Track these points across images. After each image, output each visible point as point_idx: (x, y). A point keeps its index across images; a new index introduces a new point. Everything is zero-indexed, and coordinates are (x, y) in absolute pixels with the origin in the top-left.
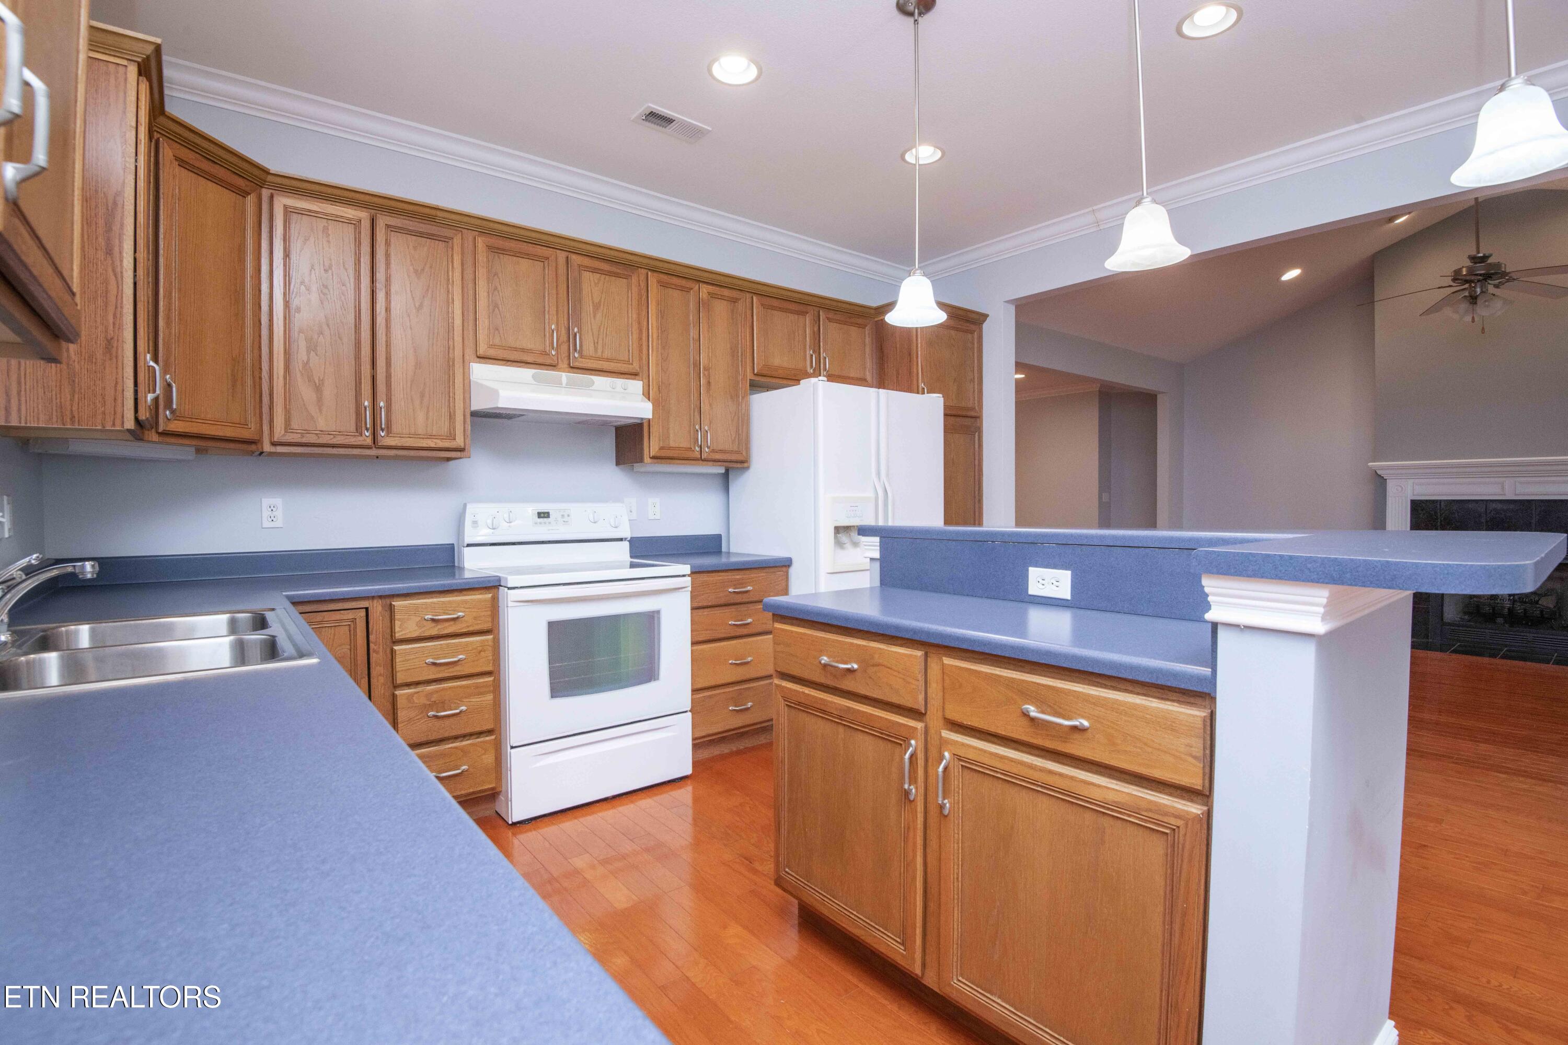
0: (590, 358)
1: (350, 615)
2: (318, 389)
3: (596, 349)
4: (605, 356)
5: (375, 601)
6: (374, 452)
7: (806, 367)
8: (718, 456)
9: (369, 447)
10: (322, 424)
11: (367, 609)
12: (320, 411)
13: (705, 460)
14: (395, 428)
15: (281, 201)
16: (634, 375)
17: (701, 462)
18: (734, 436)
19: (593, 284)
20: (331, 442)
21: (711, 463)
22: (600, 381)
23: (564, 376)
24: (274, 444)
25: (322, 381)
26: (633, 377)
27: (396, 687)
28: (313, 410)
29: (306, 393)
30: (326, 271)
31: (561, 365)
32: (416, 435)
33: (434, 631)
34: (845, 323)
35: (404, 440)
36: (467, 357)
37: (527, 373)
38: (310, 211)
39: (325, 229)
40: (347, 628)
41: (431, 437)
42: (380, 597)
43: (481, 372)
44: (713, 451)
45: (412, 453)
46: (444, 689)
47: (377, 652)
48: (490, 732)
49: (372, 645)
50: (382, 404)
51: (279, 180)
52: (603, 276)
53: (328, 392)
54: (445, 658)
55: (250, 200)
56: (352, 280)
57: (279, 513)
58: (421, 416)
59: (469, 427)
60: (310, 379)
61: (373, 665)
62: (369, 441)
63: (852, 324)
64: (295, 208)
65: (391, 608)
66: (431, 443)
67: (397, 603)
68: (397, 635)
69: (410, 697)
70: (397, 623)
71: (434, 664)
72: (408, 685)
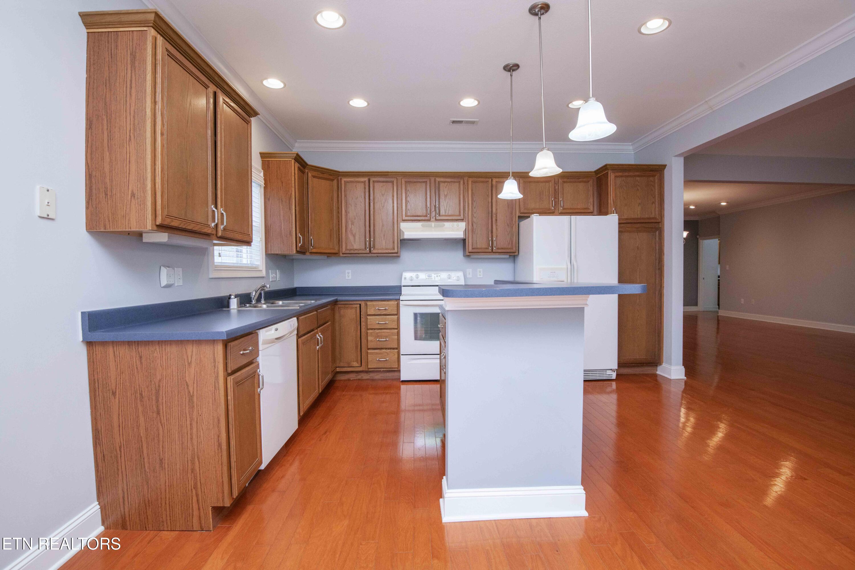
0: (443, 216)
1: (355, 306)
2: (354, 236)
3: (445, 212)
4: (449, 214)
5: (363, 302)
6: (370, 255)
7: (550, 207)
8: (500, 251)
9: (369, 254)
10: (355, 247)
11: (360, 304)
12: (355, 243)
13: (494, 253)
14: (376, 247)
15: (344, 180)
16: (462, 220)
17: (492, 253)
18: (509, 241)
19: (444, 188)
20: (358, 252)
21: (498, 254)
22: (447, 224)
23: (433, 224)
24: (343, 254)
25: (355, 233)
26: (462, 221)
27: (368, 329)
28: (353, 243)
29: (351, 238)
30: (356, 199)
31: (432, 220)
32: (382, 249)
33: (379, 313)
34: (575, 182)
35: (378, 251)
36: (399, 221)
37: (419, 224)
38: (351, 181)
39: (356, 186)
40: (354, 310)
41: (387, 249)
42: (364, 301)
43: (404, 226)
44: (498, 249)
45: (382, 255)
46: (382, 332)
47: (363, 318)
48: (397, 348)
49: (362, 316)
50: (372, 240)
51: (343, 174)
52: (449, 184)
53: (357, 237)
54: (382, 322)
55: (335, 182)
56: (363, 201)
57: (350, 274)
58: (384, 242)
59: (399, 245)
60: (352, 233)
61: (362, 322)
62: (368, 252)
63: (580, 182)
64: (347, 181)
65: (366, 305)
66: (387, 251)
67: (368, 303)
68: (368, 313)
69: (371, 333)
70: (368, 309)
71: (378, 323)
72: (372, 329)
